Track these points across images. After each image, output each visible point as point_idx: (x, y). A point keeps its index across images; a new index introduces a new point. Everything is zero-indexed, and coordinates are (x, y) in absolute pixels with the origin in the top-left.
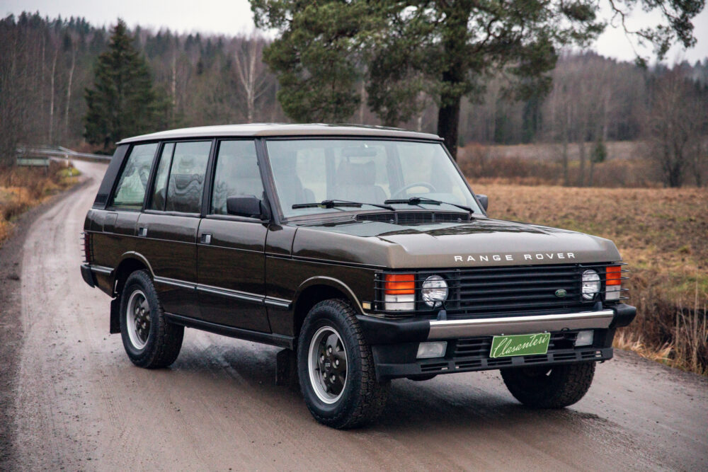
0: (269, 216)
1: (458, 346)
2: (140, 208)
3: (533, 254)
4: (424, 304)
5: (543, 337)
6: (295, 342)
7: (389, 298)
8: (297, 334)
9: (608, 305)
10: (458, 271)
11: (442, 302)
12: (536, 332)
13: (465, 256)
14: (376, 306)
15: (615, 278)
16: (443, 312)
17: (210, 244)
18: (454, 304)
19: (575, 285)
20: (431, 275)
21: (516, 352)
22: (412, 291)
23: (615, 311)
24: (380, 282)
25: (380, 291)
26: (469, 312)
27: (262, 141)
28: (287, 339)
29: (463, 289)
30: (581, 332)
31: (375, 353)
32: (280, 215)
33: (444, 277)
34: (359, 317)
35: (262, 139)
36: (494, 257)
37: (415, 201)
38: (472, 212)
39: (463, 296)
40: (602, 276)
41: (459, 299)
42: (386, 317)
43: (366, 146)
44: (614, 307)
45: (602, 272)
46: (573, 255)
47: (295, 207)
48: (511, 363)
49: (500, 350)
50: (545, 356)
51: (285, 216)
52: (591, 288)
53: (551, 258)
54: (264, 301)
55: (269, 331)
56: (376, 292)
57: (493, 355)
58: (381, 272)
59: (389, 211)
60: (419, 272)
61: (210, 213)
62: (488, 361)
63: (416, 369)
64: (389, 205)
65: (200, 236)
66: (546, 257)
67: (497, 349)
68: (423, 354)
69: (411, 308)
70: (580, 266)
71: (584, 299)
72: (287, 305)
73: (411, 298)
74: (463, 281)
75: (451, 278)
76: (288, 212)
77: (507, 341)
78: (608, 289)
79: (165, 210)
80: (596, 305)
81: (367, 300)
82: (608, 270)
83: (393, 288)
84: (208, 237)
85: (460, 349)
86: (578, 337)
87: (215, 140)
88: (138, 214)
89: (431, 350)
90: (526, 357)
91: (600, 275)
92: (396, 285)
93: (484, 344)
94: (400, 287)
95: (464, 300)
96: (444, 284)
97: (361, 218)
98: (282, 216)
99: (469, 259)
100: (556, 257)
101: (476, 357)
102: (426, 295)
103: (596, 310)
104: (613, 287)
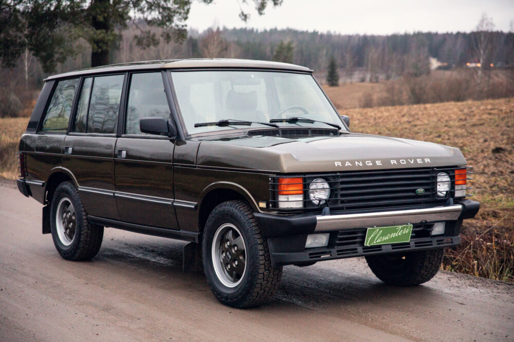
0: (175, 133)
1: (339, 236)
2: (65, 131)
3: (398, 160)
4: (311, 202)
5: (407, 228)
6: (200, 237)
7: (282, 198)
8: (201, 230)
9: (458, 201)
10: (338, 174)
11: (326, 200)
12: (401, 224)
13: (343, 162)
14: (271, 205)
15: (461, 179)
16: (327, 209)
17: (126, 158)
18: (336, 202)
19: (432, 185)
20: (315, 178)
21: (385, 241)
22: (301, 192)
23: (463, 205)
24: (274, 185)
25: (274, 192)
26: (348, 208)
27: (168, 72)
28: (193, 235)
29: (342, 189)
30: (436, 224)
31: (271, 245)
32: (185, 132)
33: (326, 179)
34: (256, 215)
35: (168, 71)
36: (366, 162)
37: (294, 121)
38: (340, 128)
39: (342, 195)
40: (452, 177)
41: (339, 198)
42: (279, 213)
43: (253, 76)
44: (462, 202)
45: (452, 174)
46: (429, 161)
47: (197, 126)
48: (381, 250)
49: (373, 239)
50: (408, 244)
51: (189, 133)
52: (444, 187)
53: (412, 163)
54: (173, 203)
55: (178, 229)
56: (270, 192)
57: (367, 243)
58: (275, 176)
59: (274, 128)
60: (307, 176)
61: (125, 133)
62: (363, 249)
63: (305, 257)
64: (273, 124)
65: (116, 152)
66: (408, 162)
67: (370, 239)
68: (310, 244)
69: (300, 205)
70: (435, 169)
71: (439, 197)
72: (193, 207)
73: (300, 198)
74: (342, 183)
75: (332, 180)
76: (191, 130)
77: (378, 232)
78: (457, 187)
79: (86, 132)
80: (448, 201)
81: (263, 201)
82: (457, 172)
83: (286, 189)
84: (124, 153)
85: (341, 239)
86: (434, 227)
87: (127, 73)
88: (64, 136)
89: (317, 241)
90: (393, 245)
91: (450, 177)
92: (287, 187)
93: (359, 235)
94: (291, 188)
95: (343, 199)
96: (326, 186)
97: (252, 133)
98: (187, 133)
99: (346, 165)
100: (415, 161)
101: (354, 246)
102: (312, 195)
103: (448, 205)
104: (460, 186)
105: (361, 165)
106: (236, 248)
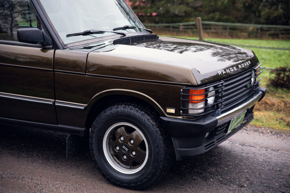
0: (50, 42)
1: (219, 129)
5: (244, 114)
7: (190, 106)
8: (88, 124)
10: (223, 81)
14: (181, 112)
16: (219, 111)
20: (211, 87)
24: (185, 95)
25: (185, 101)
31: (175, 142)
32: (61, 42)
37: (126, 28)
47: (68, 36)
51: (65, 43)
54: (54, 103)
56: (181, 101)
63: (203, 149)
67: (231, 126)
72: (83, 108)
76: (66, 41)
81: (171, 107)
83: (196, 99)
92: (197, 97)
93: (226, 125)
94: (200, 98)
98: (63, 43)
101: (222, 133)
106: (132, 142)
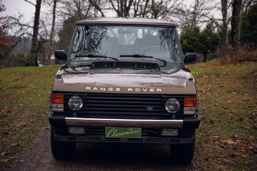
1: (87, 130)
3: (134, 89)
5: (137, 130)
10: (86, 94)
12: (131, 127)
13: (92, 88)
15: (191, 103)
16: (74, 114)
18: (84, 110)
19: (160, 106)
20: (74, 95)
22: (63, 102)
23: (185, 120)
29: (89, 103)
30: (164, 129)
33: (81, 97)
36: (109, 88)
37: (136, 56)
40: (182, 102)
41: (86, 108)
44: (186, 118)
45: (180, 100)
46: (160, 90)
47: (76, 56)
48: (119, 141)
49: (111, 134)
50: (141, 139)
53: (145, 91)
57: (107, 136)
60: (67, 94)
62: (105, 139)
66: (141, 90)
67: (109, 133)
68: (72, 132)
69: (62, 110)
73: (62, 105)
74: (90, 99)
75: (84, 98)
78: (185, 108)
82: (186, 99)
85: (89, 131)
86: (163, 131)
90: (128, 139)
91: (180, 102)
92: (54, 99)
93: (101, 130)
95: (88, 108)
96: (81, 100)
97: (95, 63)
99: (94, 89)
100: (148, 90)
101: (100, 136)
104: (189, 108)
105: (104, 90)
